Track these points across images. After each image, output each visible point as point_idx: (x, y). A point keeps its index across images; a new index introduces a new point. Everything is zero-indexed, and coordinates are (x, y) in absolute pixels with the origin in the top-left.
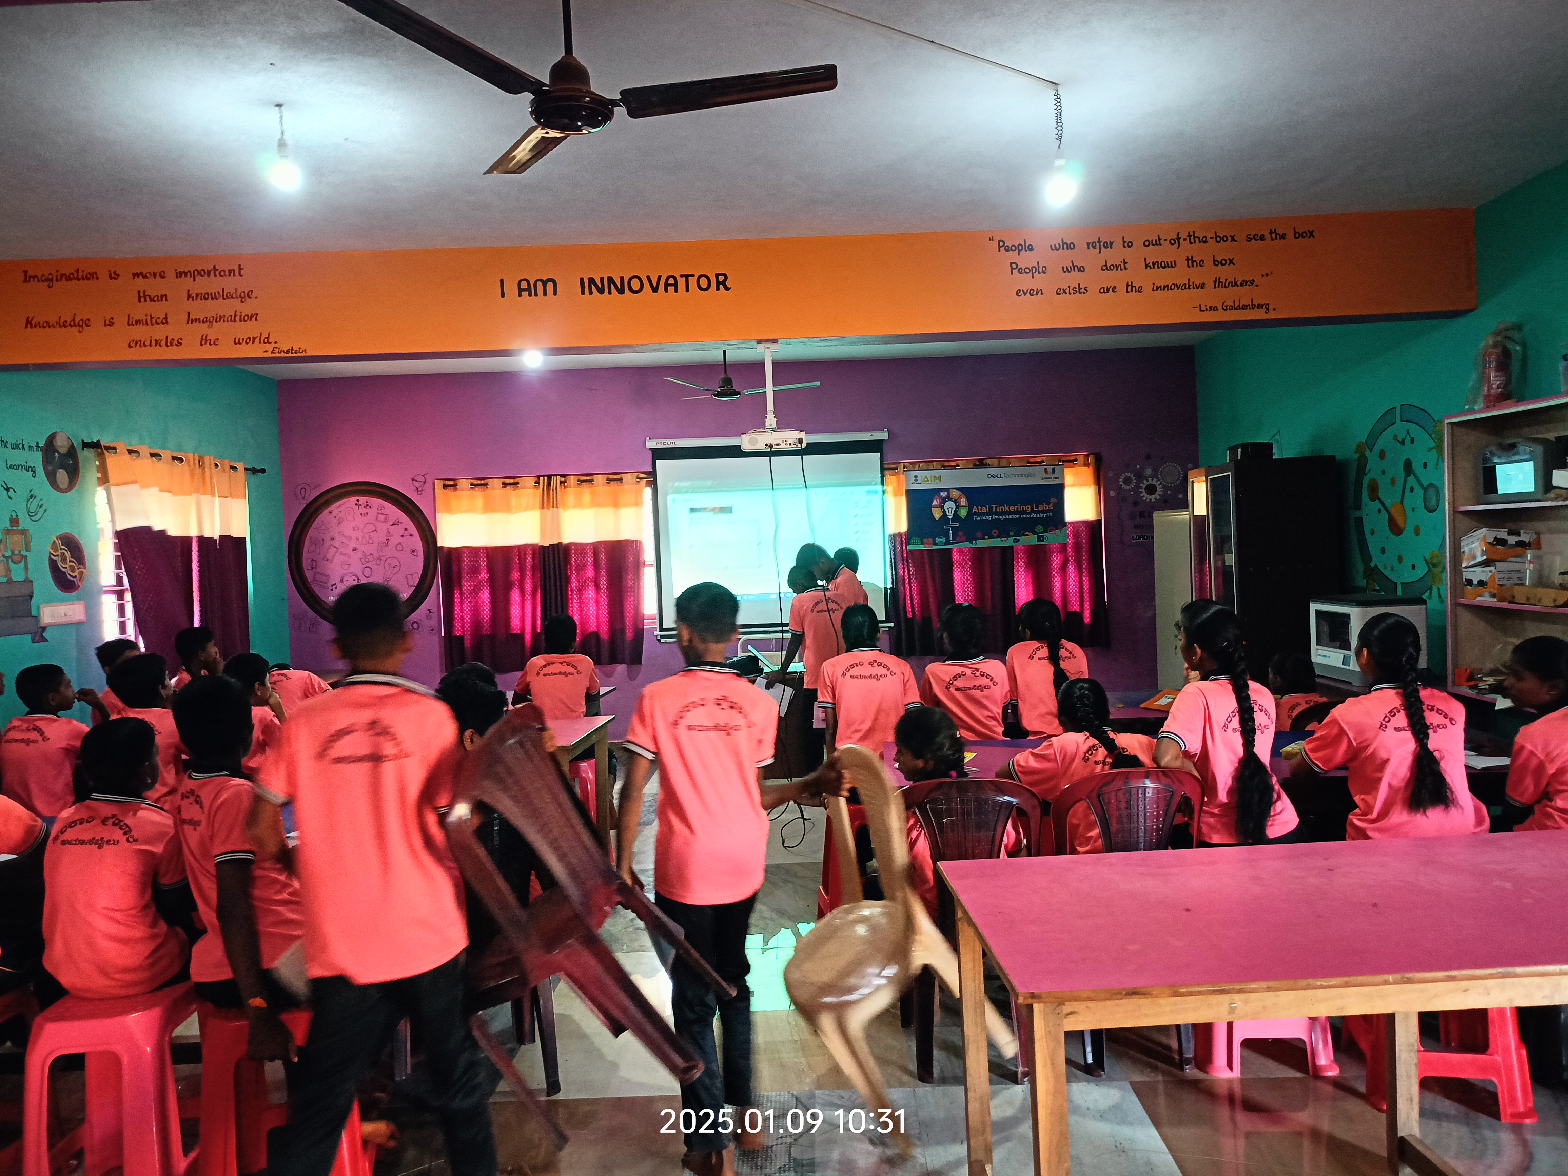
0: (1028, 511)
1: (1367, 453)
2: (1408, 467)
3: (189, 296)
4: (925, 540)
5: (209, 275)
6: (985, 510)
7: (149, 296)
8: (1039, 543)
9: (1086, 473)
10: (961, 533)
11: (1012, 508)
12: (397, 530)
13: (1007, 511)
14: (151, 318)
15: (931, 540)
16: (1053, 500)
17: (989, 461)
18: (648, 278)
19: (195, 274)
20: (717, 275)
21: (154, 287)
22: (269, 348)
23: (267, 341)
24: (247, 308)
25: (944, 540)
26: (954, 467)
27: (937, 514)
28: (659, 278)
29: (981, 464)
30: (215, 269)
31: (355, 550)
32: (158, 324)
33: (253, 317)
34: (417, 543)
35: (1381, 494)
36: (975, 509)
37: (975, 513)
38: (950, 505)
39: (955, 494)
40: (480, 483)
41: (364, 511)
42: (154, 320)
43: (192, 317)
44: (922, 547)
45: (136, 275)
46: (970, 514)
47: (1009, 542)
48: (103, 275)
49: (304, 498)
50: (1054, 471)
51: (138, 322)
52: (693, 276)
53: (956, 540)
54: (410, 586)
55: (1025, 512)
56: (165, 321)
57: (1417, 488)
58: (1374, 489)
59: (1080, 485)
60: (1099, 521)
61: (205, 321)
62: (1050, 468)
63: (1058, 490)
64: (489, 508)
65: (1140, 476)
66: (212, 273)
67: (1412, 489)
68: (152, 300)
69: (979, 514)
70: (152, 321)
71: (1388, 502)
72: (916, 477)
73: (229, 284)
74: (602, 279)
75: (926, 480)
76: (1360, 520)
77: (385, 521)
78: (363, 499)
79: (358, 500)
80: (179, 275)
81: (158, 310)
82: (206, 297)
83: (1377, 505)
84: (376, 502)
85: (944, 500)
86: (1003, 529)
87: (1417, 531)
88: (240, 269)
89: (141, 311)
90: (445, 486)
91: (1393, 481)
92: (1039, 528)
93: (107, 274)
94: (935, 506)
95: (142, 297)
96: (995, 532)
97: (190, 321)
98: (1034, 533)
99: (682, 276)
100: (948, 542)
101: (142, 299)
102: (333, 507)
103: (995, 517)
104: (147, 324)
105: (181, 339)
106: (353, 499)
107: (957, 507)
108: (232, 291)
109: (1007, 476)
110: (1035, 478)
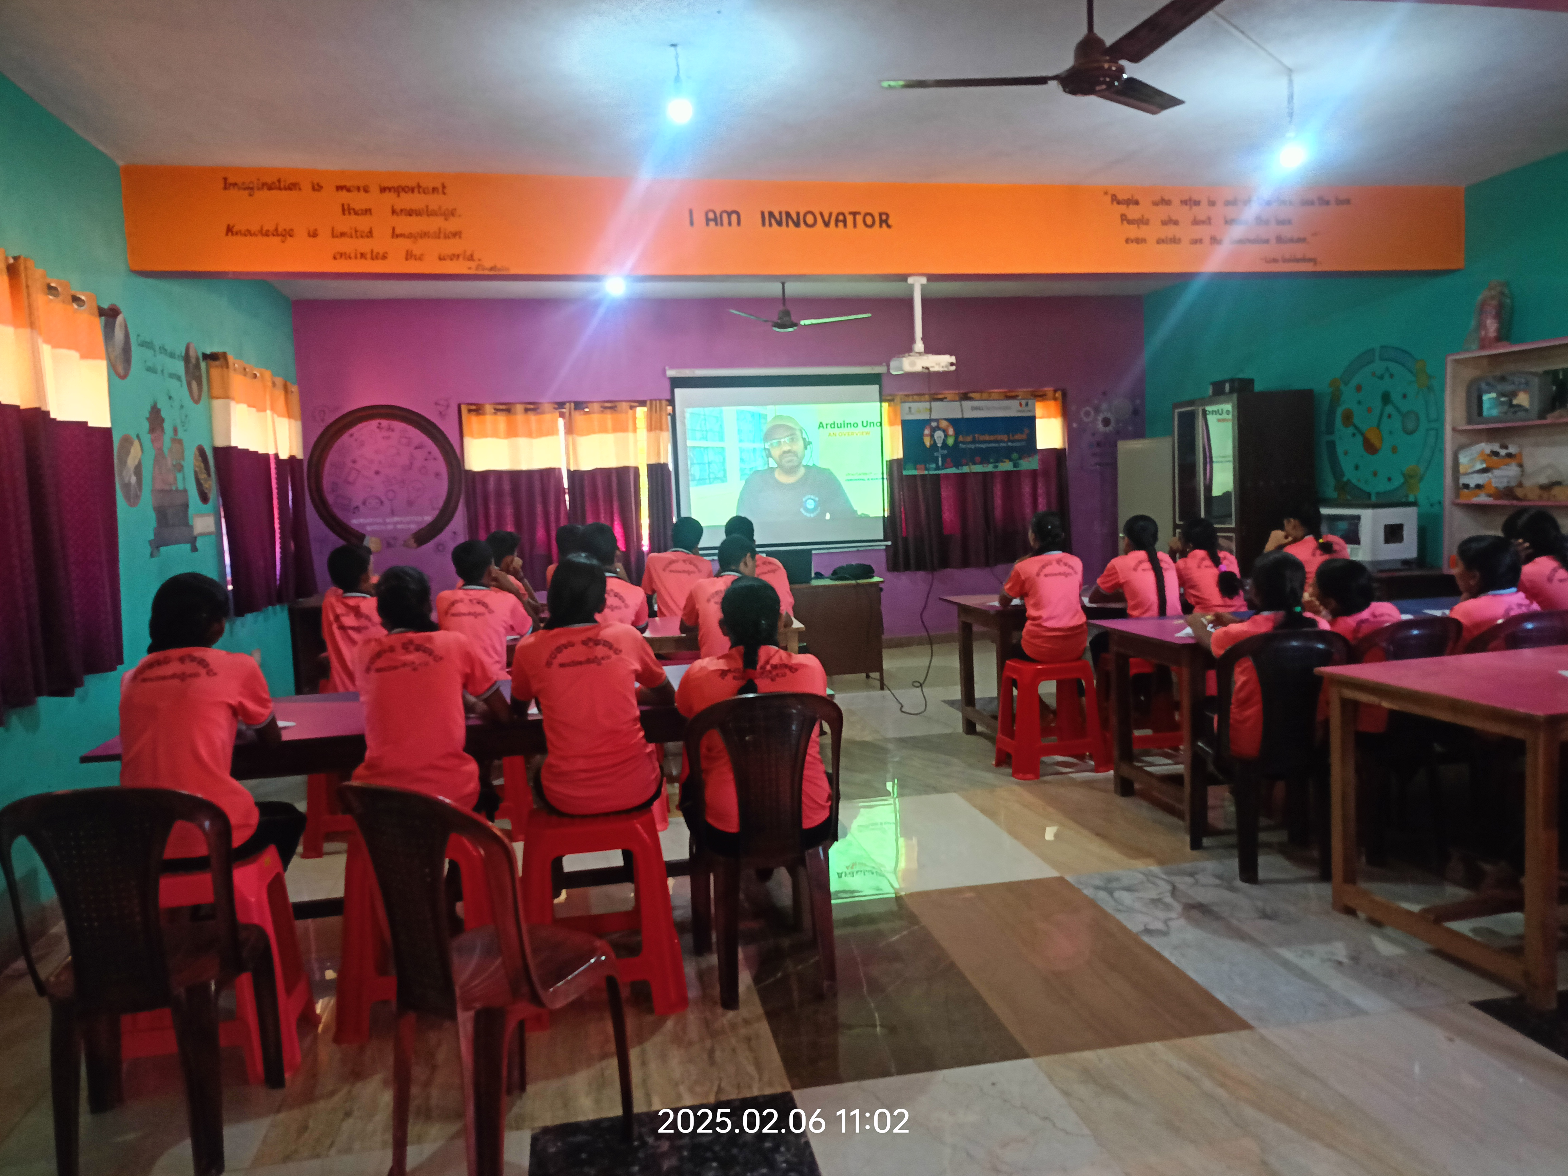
0: (1003, 439)
1: (1342, 387)
2: (1386, 398)
3: (394, 212)
4: (918, 466)
5: (413, 191)
6: (969, 439)
7: (354, 209)
8: (1015, 469)
9: (1053, 406)
10: (949, 460)
11: (992, 438)
12: (420, 455)
13: (986, 440)
14: (356, 231)
15: (922, 466)
16: (1026, 430)
17: (972, 395)
18: (821, 214)
19: (399, 190)
20: (881, 215)
21: (358, 201)
22: (473, 264)
23: (471, 258)
24: (452, 225)
25: (934, 466)
26: (941, 400)
27: (927, 442)
28: (830, 215)
29: (965, 397)
30: (419, 186)
31: (377, 473)
32: (362, 237)
33: (457, 234)
34: (441, 466)
35: (1356, 420)
36: (961, 438)
37: (961, 442)
38: (939, 435)
39: (944, 424)
40: (506, 409)
41: (386, 434)
42: (358, 234)
43: (398, 231)
44: (914, 472)
45: (339, 188)
46: (956, 442)
47: (989, 468)
48: (306, 187)
49: (323, 420)
50: (1027, 404)
51: (342, 235)
52: (859, 213)
53: (945, 466)
54: (434, 509)
55: (1002, 441)
56: (370, 234)
57: (1395, 415)
58: (1348, 418)
59: (1049, 417)
60: (1063, 450)
61: (410, 236)
62: (1024, 402)
63: (1030, 422)
64: (511, 433)
65: (1097, 410)
66: (416, 190)
67: (1390, 416)
68: (356, 213)
69: (963, 443)
70: (357, 234)
71: (1364, 427)
72: (910, 408)
73: (434, 201)
74: (780, 213)
75: (919, 411)
76: (1332, 445)
77: (408, 444)
78: (385, 423)
79: (380, 424)
80: (383, 190)
81: (362, 223)
82: (410, 213)
83: (1351, 430)
84: (398, 425)
85: (934, 430)
86: (984, 456)
87: (1394, 450)
88: (444, 187)
89: (346, 223)
90: (470, 411)
91: (1370, 410)
92: (1015, 456)
93: (310, 186)
94: (927, 435)
95: (346, 210)
96: (978, 459)
97: (395, 235)
98: (1011, 460)
99: (850, 213)
100: (938, 468)
101: (346, 212)
102: (353, 430)
103: (978, 445)
104: (351, 237)
105: (386, 253)
106: (374, 423)
107: (946, 436)
108: (436, 208)
109: (988, 408)
110: (1011, 409)
